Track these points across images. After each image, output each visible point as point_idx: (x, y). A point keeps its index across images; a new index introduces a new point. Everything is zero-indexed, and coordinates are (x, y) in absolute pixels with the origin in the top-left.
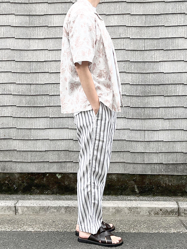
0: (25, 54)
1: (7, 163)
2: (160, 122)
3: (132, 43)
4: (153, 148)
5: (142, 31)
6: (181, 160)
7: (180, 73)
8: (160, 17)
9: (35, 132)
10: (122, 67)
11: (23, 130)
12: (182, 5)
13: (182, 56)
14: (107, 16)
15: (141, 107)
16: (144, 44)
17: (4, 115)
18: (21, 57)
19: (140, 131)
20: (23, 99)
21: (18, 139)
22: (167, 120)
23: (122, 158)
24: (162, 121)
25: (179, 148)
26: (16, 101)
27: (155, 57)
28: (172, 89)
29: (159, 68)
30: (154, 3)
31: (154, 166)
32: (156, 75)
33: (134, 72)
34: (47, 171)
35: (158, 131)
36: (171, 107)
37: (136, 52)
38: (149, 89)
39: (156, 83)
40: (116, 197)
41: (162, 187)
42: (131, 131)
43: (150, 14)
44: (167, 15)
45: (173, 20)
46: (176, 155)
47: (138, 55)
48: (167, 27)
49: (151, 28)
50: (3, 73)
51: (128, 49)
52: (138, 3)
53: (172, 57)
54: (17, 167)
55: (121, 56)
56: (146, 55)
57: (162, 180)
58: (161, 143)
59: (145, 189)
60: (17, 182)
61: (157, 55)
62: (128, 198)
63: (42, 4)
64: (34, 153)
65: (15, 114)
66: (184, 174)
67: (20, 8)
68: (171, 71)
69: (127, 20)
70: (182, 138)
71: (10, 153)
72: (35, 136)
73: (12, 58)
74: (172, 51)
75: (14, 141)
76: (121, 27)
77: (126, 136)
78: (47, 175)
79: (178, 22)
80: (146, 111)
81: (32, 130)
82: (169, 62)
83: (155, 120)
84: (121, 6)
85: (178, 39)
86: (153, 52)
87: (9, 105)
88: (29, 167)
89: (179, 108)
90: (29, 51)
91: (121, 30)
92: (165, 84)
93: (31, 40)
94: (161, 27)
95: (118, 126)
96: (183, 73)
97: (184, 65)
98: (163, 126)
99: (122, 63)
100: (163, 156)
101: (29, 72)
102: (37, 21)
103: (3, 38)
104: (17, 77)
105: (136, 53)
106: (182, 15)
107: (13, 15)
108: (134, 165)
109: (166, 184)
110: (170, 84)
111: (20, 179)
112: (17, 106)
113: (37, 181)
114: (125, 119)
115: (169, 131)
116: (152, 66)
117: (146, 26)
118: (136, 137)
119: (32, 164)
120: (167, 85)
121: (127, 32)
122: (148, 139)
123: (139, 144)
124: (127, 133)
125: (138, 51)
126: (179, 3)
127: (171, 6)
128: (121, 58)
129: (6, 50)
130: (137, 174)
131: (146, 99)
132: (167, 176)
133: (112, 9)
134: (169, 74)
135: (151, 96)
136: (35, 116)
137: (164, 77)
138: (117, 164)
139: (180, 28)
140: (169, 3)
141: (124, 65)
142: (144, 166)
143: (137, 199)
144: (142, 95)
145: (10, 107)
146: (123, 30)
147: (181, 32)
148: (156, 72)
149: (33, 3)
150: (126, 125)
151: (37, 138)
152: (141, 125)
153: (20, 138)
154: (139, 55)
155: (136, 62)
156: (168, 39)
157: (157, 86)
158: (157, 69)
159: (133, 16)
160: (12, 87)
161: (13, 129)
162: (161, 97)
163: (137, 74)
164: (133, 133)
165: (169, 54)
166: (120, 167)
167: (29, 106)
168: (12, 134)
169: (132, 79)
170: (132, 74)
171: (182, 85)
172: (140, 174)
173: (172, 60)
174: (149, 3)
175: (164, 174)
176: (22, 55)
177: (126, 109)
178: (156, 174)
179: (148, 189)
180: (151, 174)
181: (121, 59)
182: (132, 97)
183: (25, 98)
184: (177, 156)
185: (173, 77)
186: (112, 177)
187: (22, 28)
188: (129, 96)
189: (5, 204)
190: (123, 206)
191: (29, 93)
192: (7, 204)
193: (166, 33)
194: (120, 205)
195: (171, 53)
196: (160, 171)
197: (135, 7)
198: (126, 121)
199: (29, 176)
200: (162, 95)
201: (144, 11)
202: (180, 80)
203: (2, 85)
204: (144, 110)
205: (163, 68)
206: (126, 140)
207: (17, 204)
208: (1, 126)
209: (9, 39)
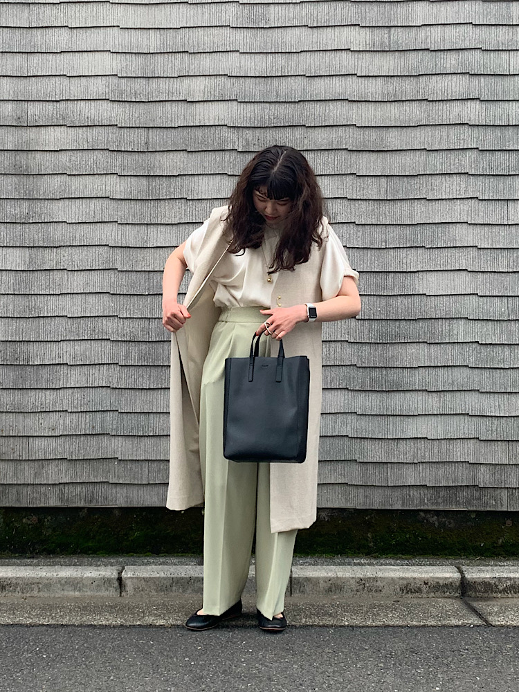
0: (139, 255)
1: (97, 487)
2: (420, 398)
3: (360, 234)
4: (405, 453)
5: (381, 209)
6: (464, 478)
7: (460, 297)
8: (416, 180)
9: (158, 418)
11: (133, 415)
12: (463, 156)
13: (464, 261)
15: (381, 365)
16: (384, 236)
17: (92, 384)
18: (131, 263)
19: (379, 418)
20: (134, 350)
21: (122, 434)
22: (434, 395)
23: (341, 474)
24: (424, 397)
25: (460, 452)
26: (118, 353)
27: (409, 261)
28: (444, 328)
29: (417, 286)
30: (404, 153)
31: (408, 492)
32: (410, 299)
35: (415, 418)
36: (441, 366)
37: (369, 252)
38: (397, 330)
39: (411, 317)
40: (329, 559)
42: (359, 417)
43: (398, 175)
44: (431, 178)
45: (444, 188)
46: (453, 468)
47: (373, 258)
48: (432, 201)
49: (399, 203)
50: (91, 295)
52: (371, 153)
53: (442, 262)
54: (119, 495)
56: (389, 257)
58: (422, 442)
59: (390, 541)
61: (412, 259)
62: (354, 560)
63: (176, 154)
64: (154, 465)
65: (114, 381)
66: (472, 509)
67: (129, 162)
69: (349, 187)
70: (466, 432)
71: (105, 465)
72: (156, 427)
73: (111, 263)
74: (442, 250)
75: (113, 440)
76: (337, 200)
77: (349, 428)
79: (455, 190)
80: (390, 375)
81: (151, 415)
82: (436, 273)
83: (408, 395)
84: (336, 158)
85: (454, 225)
86: (403, 253)
87: (103, 363)
88: (145, 495)
89: (459, 368)
90: (146, 250)
91: (338, 206)
92: (428, 319)
93: (152, 226)
94: (419, 202)
95: (333, 406)
96: (466, 296)
97: (467, 279)
98: (426, 407)
100: (428, 470)
101: (147, 293)
102: (163, 188)
103: (93, 223)
104: (122, 302)
105: (369, 255)
106: (463, 177)
107: (115, 176)
108: (365, 488)
110: (438, 318)
112: (120, 364)
114: (347, 392)
115: (439, 416)
116: (401, 280)
117: (389, 199)
118: (370, 429)
119: (151, 489)
120: (433, 320)
121: (349, 210)
122: (394, 434)
123: (375, 446)
124: (351, 422)
125: (373, 251)
126: (456, 152)
127: (440, 159)
129: (98, 247)
130: (372, 508)
131: (391, 351)
132: (437, 513)
134: (436, 297)
135: (400, 343)
136: (157, 384)
137: (427, 303)
138: (331, 487)
139: (458, 204)
140: (436, 152)
142: (388, 492)
143: (374, 562)
144: (381, 341)
145: (105, 368)
146: (341, 208)
147: (460, 211)
148: (410, 293)
149: (156, 151)
150: (348, 403)
151: (162, 432)
152: (381, 404)
153: (125, 432)
155: (369, 272)
156: (434, 226)
157: (412, 322)
158: (412, 287)
159: (362, 179)
160: (109, 324)
161: (111, 413)
162: (422, 345)
163: (372, 298)
164: (363, 422)
165: (436, 256)
166: (337, 494)
167: (146, 364)
168: (108, 424)
171: (463, 321)
172: (379, 508)
173: (442, 269)
174: (394, 152)
175: (430, 508)
176: (131, 258)
177: (348, 370)
178: (412, 509)
179: (397, 541)
180: (401, 508)
182: (360, 345)
183: (137, 348)
184: (457, 470)
185: (445, 305)
187: (133, 202)
188: (355, 342)
189: (98, 573)
190: (348, 575)
191: (145, 336)
192: (104, 573)
193: (429, 214)
194: (340, 574)
195: (441, 255)
196: (422, 501)
197: (365, 160)
198: (350, 396)
199: (144, 513)
200: (423, 342)
201: (384, 168)
202: (460, 310)
203: (88, 321)
204: (387, 372)
205: (425, 286)
206: (350, 436)
207: (123, 573)
208: (85, 406)
209: (105, 225)
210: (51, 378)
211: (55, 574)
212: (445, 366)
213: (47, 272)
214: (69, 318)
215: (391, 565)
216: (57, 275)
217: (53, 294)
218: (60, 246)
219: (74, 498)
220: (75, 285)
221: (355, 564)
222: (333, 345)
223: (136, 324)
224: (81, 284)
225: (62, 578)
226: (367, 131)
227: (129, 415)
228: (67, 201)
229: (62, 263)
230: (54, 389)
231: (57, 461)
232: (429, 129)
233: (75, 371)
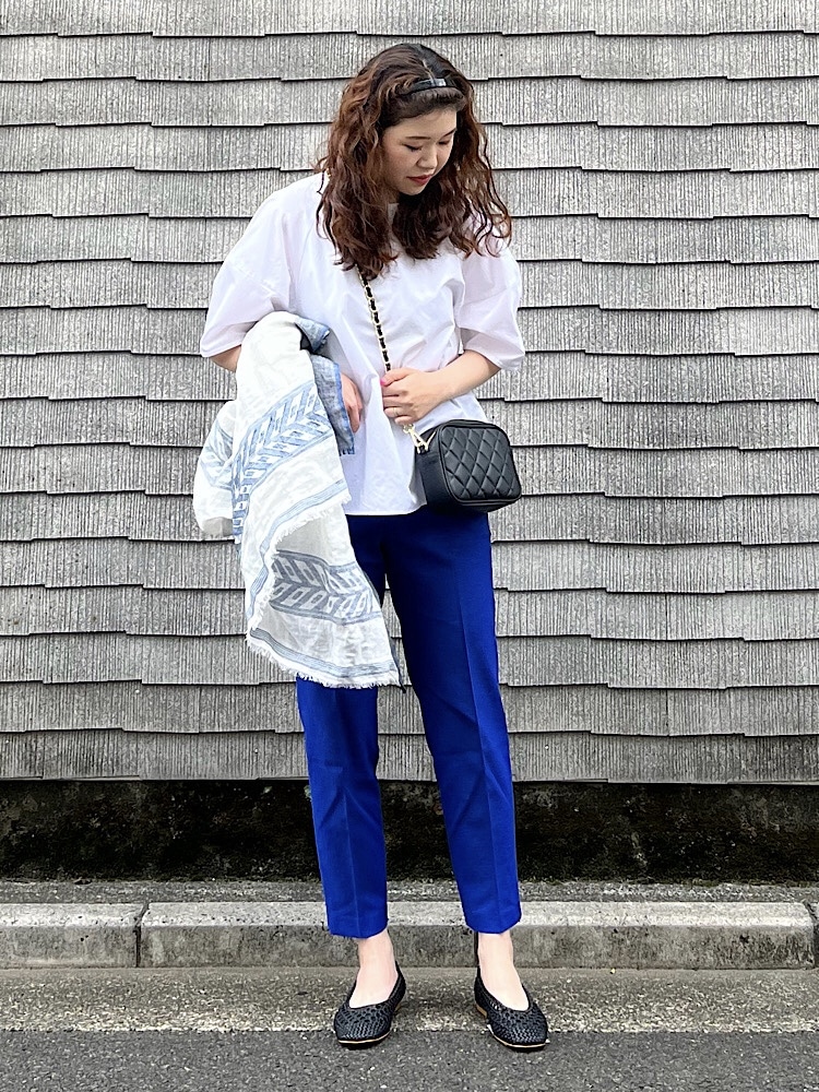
0: (187, 278)
1: (98, 743)
2: (729, 559)
3: (606, 236)
4: (701, 669)
5: (646, 189)
6: (816, 721)
8: (710, 135)
9: (220, 601)
10: (571, 329)
11: (171, 595)
12: (795, 91)
13: (804, 289)
14: (508, 132)
15: (651, 494)
16: (652, 241)
17: (93, 532)
18: (172, 293)
19: (649, 599)
20: (175, 463)
21: (150, 633)
22: (756, 553)
23: (578, 712)
24: (735, 556)
25: (807, 667)
26: (145, 470)
27: (700, 290)
28: (771, 421)
29: (717, 337)
30: (685, 83)
31: (708, 749)
32: (705, 364)
33: (620, 352)
34: (267, 774)
35: (720, 599)
36: (768, 496)
37: (625, 271)
38: (681, 423)
39: (708, 397)
40: (554, 888)
41: (744, 841)
42: (611, 597)
43: (675, 124)
44: (736, 131)
45: (762, 151)
46: (796, 698)
47: (633, 282)
48: (739, 175)
49: (679, 179)
50: (95, 358)
51: (591, 260)
52: (624, 85)
53: (763, 291)
54: (142, 757)
55: (564, 288)
56: (662, 281)
57: (744, 807)
58: (735, 647)
59: (676, 849)
60: (138, 822)
61: (706, 285)
62: (603, 890)
63: (260, 85)
64: (211, 695)
65: (139, 525)
67: (174, 101)
68: (763, 347)
69: (584, 149)
71: (115, 695)
72: (217, 619)
73: (135, 295)
74: (762, 268)
75: (133, 645)
76: (562, 173)
77: (591, 620)
78: (267, 791)
79: (782, 155)
80: (669, 514)
81: (208, 594)
82: (753, 314)
83: (706, 552)
84: (560, 93)
85: (784, 222)
86: (689, 273)
87: (115, 490)
88: (194, 755)
89: (801, 499)
90: (201, 268)
91: (564, 183)
92: (739, 402)
93: (214, 223)
94: (717, 176)
95: (561, 577)
96: (810, 358)
97: (812, 324)
98: (741, 575)
99: (571, 316)
100: (746, 703)
102: (238, 151)
103: (102, 216)
104: (153, 370)
105: (625, 277)
106: (797, 129)
107: (146, 128)
108: (626, 743)
109: (759, 826)
110: (759, 401)
111: (153, 808)
112: (147, 492)
113: (223, 818)
114: (587, 547)
115: (766, 595)
116: (687, 326)
117: (659, 170)
118: (633, 622)
119: (206, 744)
120: (749, 405)
121: (585, 191)
122: (680, 632)
123: (645, 655)
124: (597, 608)
125: (633, 269)
126: (785, 83)
127: (752, 95)
128: (564, 293)
129: (111, 263)
130: (639, 781)
131: (671, 465)
132: (764, 790)
133: (526, 106)
134: (754, 360)
135: (688, 449)
137: (738, 372)
138: (558, 739)
139: (790, 180)
140: (745, 83)
141: (578, 324)
142: (669, 749)
143: (644, 894)
144: (651, 447)
145: (119, 499)
146: (571, 186)
147: (793, 194)
148: (703, 352)
149: (223, 81)
150: (589, 571)
151: (228, 628)
152: (653, 572)
153: (156, 628)
154: (635, 285)
155: (625, 310)
156: (745, 223)
157: (709, 408)
158: (707, 340)
159: (608, 132)
160: (129, 413)
161: (130, 590)
162: (729, 454)
163: (631, 362)
164: (619, 606)
165: (752, 279)
166: (570, 753)
168: (123, 612)
169: (610, 381)
170: (611, 360)
171: (807, 406)
172: (652, 782)
173: (763, 305)
174: (666, 84)
175: (752, 780)
176: (173, 284)
177: (589, 504)
178: (718, 782)
179: (687, 847)
180: (695, 782)
181: (564, 300)
182: (611, 453)
183: (180, 460)
184: (802, 704)
185: (771, 374)
186: (537, 797)
187: (179, 177)
188: (601, 449)
189: (96, 918)
190: (589, 921)
191: (197, 437)
192: (105, 919)
193: (736, 199)
194: (574, 921)
195: (762, 278)
196: (735, 768)
197: (613, 96)
198: (592, 556)
199: (192, 794)
200: (732, 448)
201: (649, 112)
202: (800, 384)
203: (88, 408)
204: (663, 507)
205: (732, 337)
206: (593, 636)
207: (144, 918)
208: (79, 577)
209: (126, 221)
210: (14, 521)
211: (9, 921)
212: (774, 496)
213: (11, 312)
214: (53, 401)
215: (678, 900)
216: (31, 318)
217: (23, 356)
218: (38, 262)
219: (54, 762)
220: (65, 337)
221: (606, 899)
222: (559, 453)
223: (180, 412)
224: (77, 334)
225: (23, 930)
226: (616, 44)
227: (164, 594)
228: (54, 177)
229: (42, 295)
230: (20, 542)
231: (22, 686)
232: (731, 40)
233: (59, 506)
